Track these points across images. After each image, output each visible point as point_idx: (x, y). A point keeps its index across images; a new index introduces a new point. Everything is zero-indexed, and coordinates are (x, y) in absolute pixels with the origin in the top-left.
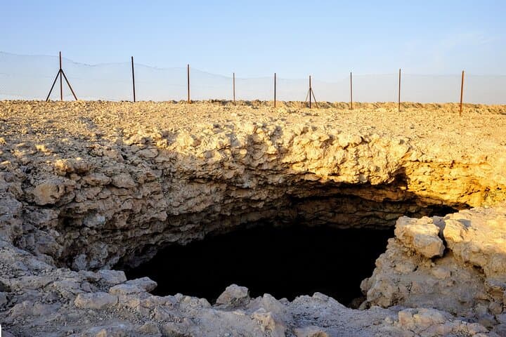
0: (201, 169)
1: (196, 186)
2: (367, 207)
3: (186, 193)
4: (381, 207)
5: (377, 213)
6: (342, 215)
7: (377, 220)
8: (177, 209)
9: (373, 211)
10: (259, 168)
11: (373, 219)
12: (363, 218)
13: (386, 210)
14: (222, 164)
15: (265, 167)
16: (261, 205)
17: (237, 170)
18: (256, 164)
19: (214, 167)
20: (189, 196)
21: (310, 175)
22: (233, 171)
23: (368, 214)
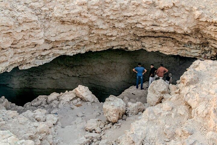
0: (65, 16)
1: (66, 26)
2: (181, 44)
3: (59, 30)
4: (188, 45)
5: (186, 48)
6: (166, 47)
7: (187, 52)
8: (54, 38)
9: (184, 47)
10: (108, 18)
11: (185, 51)
12: (178, 50)
13: (191, 47)
14: (80, 14)
15: (111, 18)
16: (113, 38)
17: (90, 18)
18: (105, 15)
19: (74, 16)
20: (62, 31)
21: (139, 24)
22: (88, 19)
23: (181, 48)
